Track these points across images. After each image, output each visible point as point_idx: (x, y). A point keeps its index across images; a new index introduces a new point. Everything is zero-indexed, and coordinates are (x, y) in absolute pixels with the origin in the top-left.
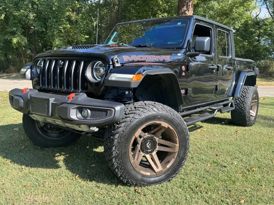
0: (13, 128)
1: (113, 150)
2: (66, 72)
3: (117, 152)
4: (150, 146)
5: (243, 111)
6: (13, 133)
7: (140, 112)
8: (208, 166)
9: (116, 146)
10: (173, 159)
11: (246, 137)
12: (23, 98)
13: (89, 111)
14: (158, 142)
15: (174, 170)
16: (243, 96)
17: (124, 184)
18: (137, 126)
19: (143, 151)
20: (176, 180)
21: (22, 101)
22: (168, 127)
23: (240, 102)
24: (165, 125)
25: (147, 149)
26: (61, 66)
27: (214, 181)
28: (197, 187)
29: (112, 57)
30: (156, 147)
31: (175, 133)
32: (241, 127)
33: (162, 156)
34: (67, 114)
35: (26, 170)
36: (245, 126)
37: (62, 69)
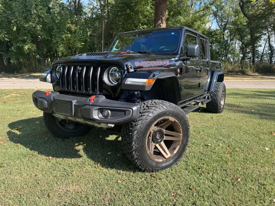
0: (34, 122)
1: (133, 145)
2: (85, 76)
3: (137, 146)
4: (159, 137)
5: (216, 102)
6: (35, 126)
7: (153, 111)
8: (201, 148)
9: (135, 141)
10: (178, 146)
11: (220, 122)
12: (47, 100)
13: (109, 111)
14: (165, 133)
15: (180, 155)
16: (216, 91)
17: (140, 170)
18: (152, 122)
19: (154, 142)
20: (181, 163)
21: (46, 102)
22: (174, 121)
23: (214, 96)
24: (172, 119)
25: (157, 139)
26: (80, 72)
27: (211, 162)
28: (199, 169)
29: (126, 63)
30: (164, 137)
31: (179, 125)
32: (214, 114)
33: (169, 144)
34: (89, 114)
35: (54, 160)
36: (217, 113)
37: (80, 74)
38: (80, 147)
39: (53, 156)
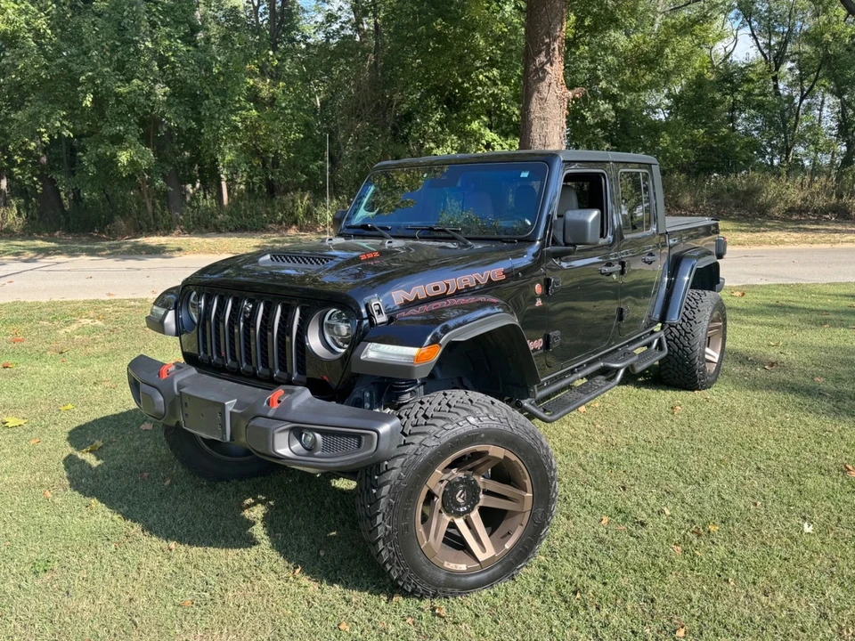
0: (139, 424)
1: (378, 523)
2: (260, 328)
3: (388, 526)
4: (463, 499)
5: (688, 355)
6: (140, 438)
7: (438, 430)
8: (603, 522)
9: (384, 514)
10: (519, 526)
11: (695, 424)
12: (163, 391)
13: (318, 436)
14: (482, 487)
15: (523, 552)
16: (688, 319)
17: (406, 594)
18: (432, 463)
19: (448, 512)
20: (529, 573)
21: (161, 399)
22: (505, 457)
23: (681, 334)
24: (497, 452)
25: (458, 505)
26: (248, 315)
27: (616, 572)
28: (575, 593)
29: (366, 299)
30: (479, 500)
31: (521, 468)
32: (683, 393)
33: (493, 519)
35: (180, 551)
36: (693, 390)
37: (250, 322)
38: (256, 512)
39: (180, 541)
